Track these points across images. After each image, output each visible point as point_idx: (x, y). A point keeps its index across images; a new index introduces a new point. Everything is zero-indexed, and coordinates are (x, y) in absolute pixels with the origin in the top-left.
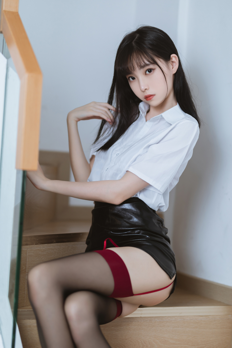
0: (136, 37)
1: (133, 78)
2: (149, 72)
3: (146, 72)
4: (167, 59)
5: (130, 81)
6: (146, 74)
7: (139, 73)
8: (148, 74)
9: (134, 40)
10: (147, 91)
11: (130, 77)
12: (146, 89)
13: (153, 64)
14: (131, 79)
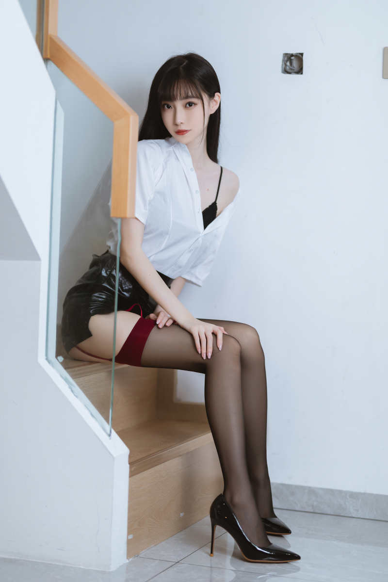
0: (185, 64)
1: (169, 107)
3: (186, 104)
4: (212, 96)
5: (165, 110)
6: (186, 107)
7: (179, 104)
8: (188, 108)
9: (183, 65)
11: (166, 104)
12: (182, 123)
13: (197, 97)
14: (166, 107)
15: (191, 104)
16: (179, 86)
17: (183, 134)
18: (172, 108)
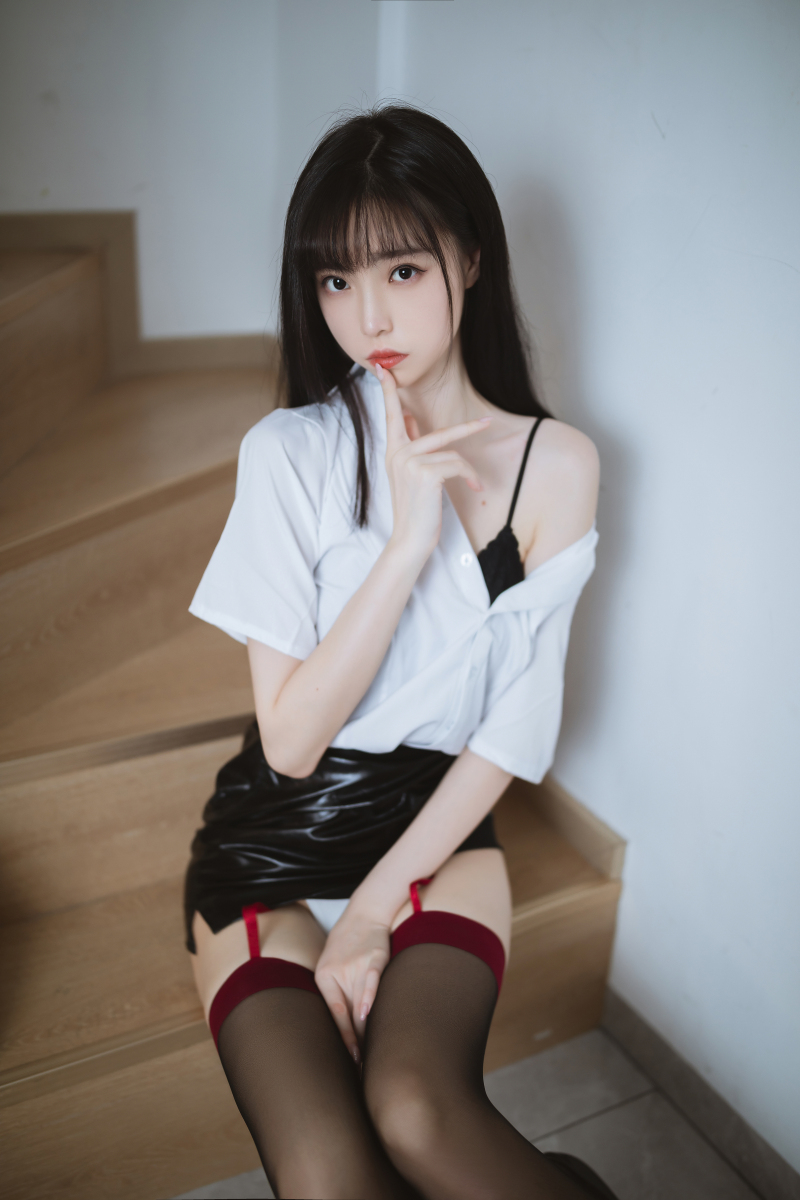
0: (376, 145)
1: (341, 285)
2: (401, 275)
3: (392, 274)
5: (328, 293)
6: (391, 280)
8: (398, 283)
9: (369, 156)
10: (383, 338)
11: (330, 277)
12: (382, 331)
14: (331, 284)
15: (406, 272)
16: (362, 225)
17: (389, 365)
18: (350, 288)
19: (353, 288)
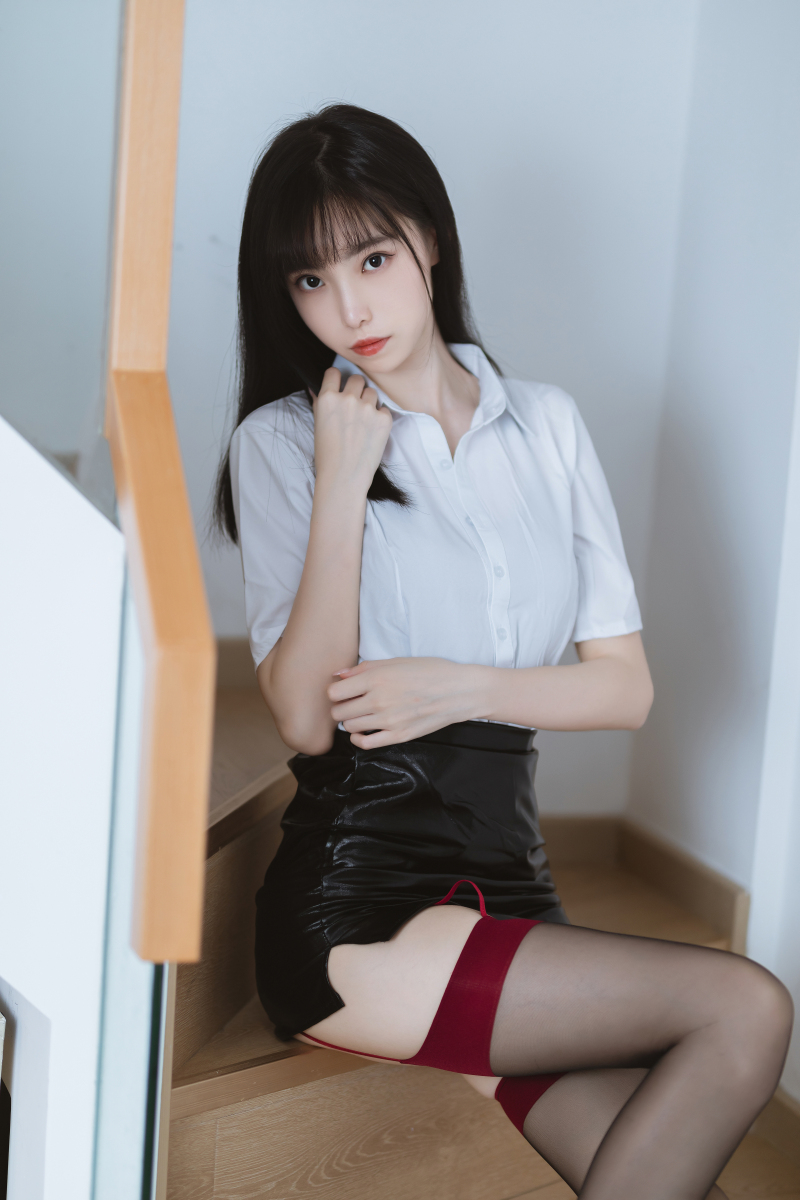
0: (325, 146)
1: (314, 282)
2: (372, 264)
3: (364, 264)
5: (303, 291)
6: (364, 271)
7: (343, 273)
8: (371, 272)
9: (320, 157)
10: (365, 328)
11: (303, 277)
12: (364, 321)
13: (391, 236)
14: (305, 284)
15: (376, 260)
16: (328, 223)
17: (374, 352)
18: (324, 285)
19: (328, 284)
